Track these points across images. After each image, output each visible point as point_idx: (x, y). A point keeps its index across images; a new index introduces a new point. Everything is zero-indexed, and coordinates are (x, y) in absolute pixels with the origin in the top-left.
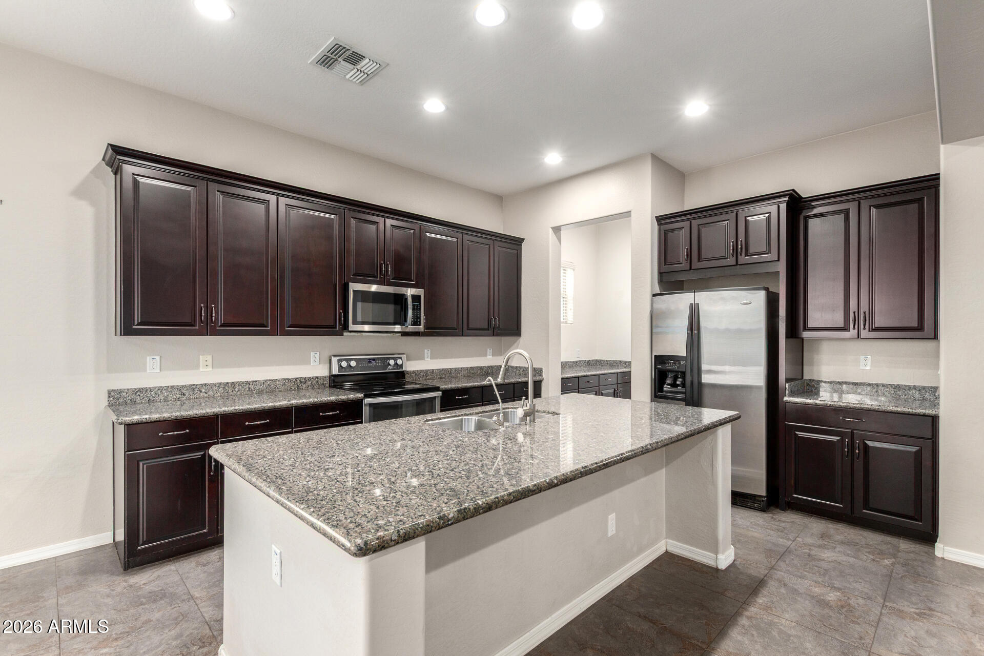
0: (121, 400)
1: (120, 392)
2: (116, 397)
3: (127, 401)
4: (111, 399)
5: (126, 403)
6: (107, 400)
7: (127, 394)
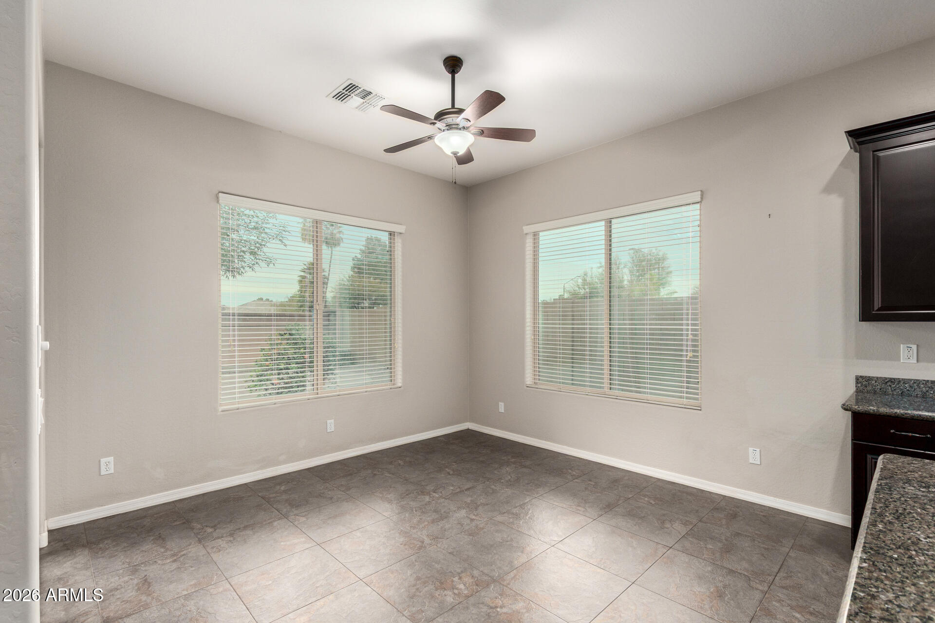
0: (869, 388)
1: (869, 379)
2: (864, 383)
3: (876, 390)
4: (859, 385)
5: (875, 392)
6: (855, 385)
7: (876, 382)
